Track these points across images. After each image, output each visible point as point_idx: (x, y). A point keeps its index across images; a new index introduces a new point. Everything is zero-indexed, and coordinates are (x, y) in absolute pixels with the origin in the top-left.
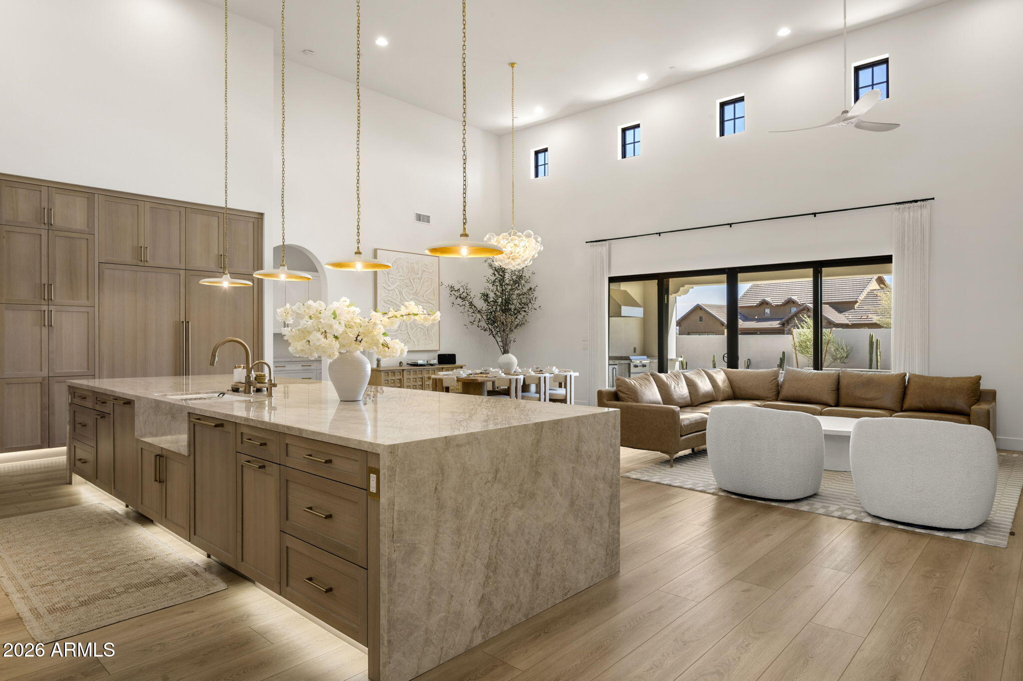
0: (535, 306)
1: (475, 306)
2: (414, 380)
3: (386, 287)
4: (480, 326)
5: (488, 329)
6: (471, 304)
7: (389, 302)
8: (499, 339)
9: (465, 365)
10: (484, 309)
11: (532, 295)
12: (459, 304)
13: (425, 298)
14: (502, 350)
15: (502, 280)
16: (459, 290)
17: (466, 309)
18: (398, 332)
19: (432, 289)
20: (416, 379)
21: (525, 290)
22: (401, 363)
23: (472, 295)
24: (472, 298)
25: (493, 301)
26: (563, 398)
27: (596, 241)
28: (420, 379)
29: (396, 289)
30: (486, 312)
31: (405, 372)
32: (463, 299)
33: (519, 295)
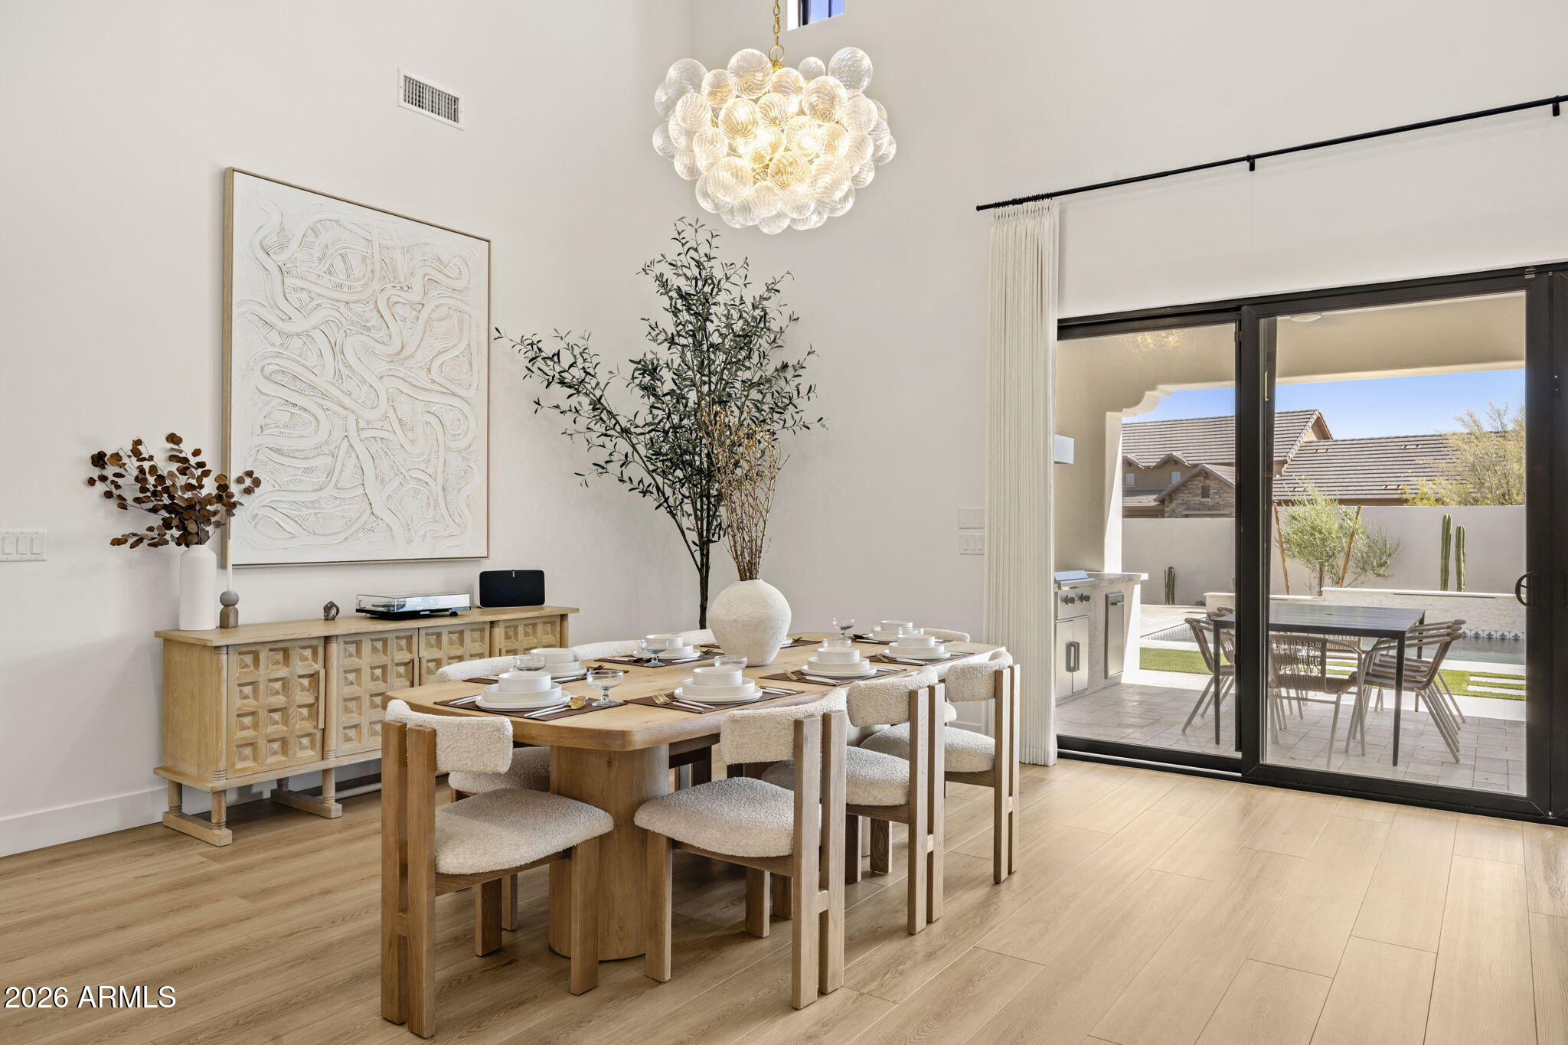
0: (809, 417)
1: (610, 413)
2: (378, 672)
3: (271, 318)
4: (626, 478)
5: (655, 490)
6: (597, 405)
7: (285, 380)
8: (688, 522)
9: (577, 610)
10: (640, 421)
11: (797, 380)
12: (557, 407)
13: (434, 374)
14: (697, 555)
15: (698, 334)
16: (558, 354)
17: (583, 422)
18: (322, 494)
19: (462, 346)
20: (384, 668)
21: (769, 370)
22: (328, 608)
23: (602, 376)
24: (602, 386)
25: (671, 393)
26: (983, 766)
27: (1015, 202)
28: (402, 669)
29: (317, 335)
30: (647, 429)
31: (334, 648)
32: (576, 387)
33: (748, 385)
